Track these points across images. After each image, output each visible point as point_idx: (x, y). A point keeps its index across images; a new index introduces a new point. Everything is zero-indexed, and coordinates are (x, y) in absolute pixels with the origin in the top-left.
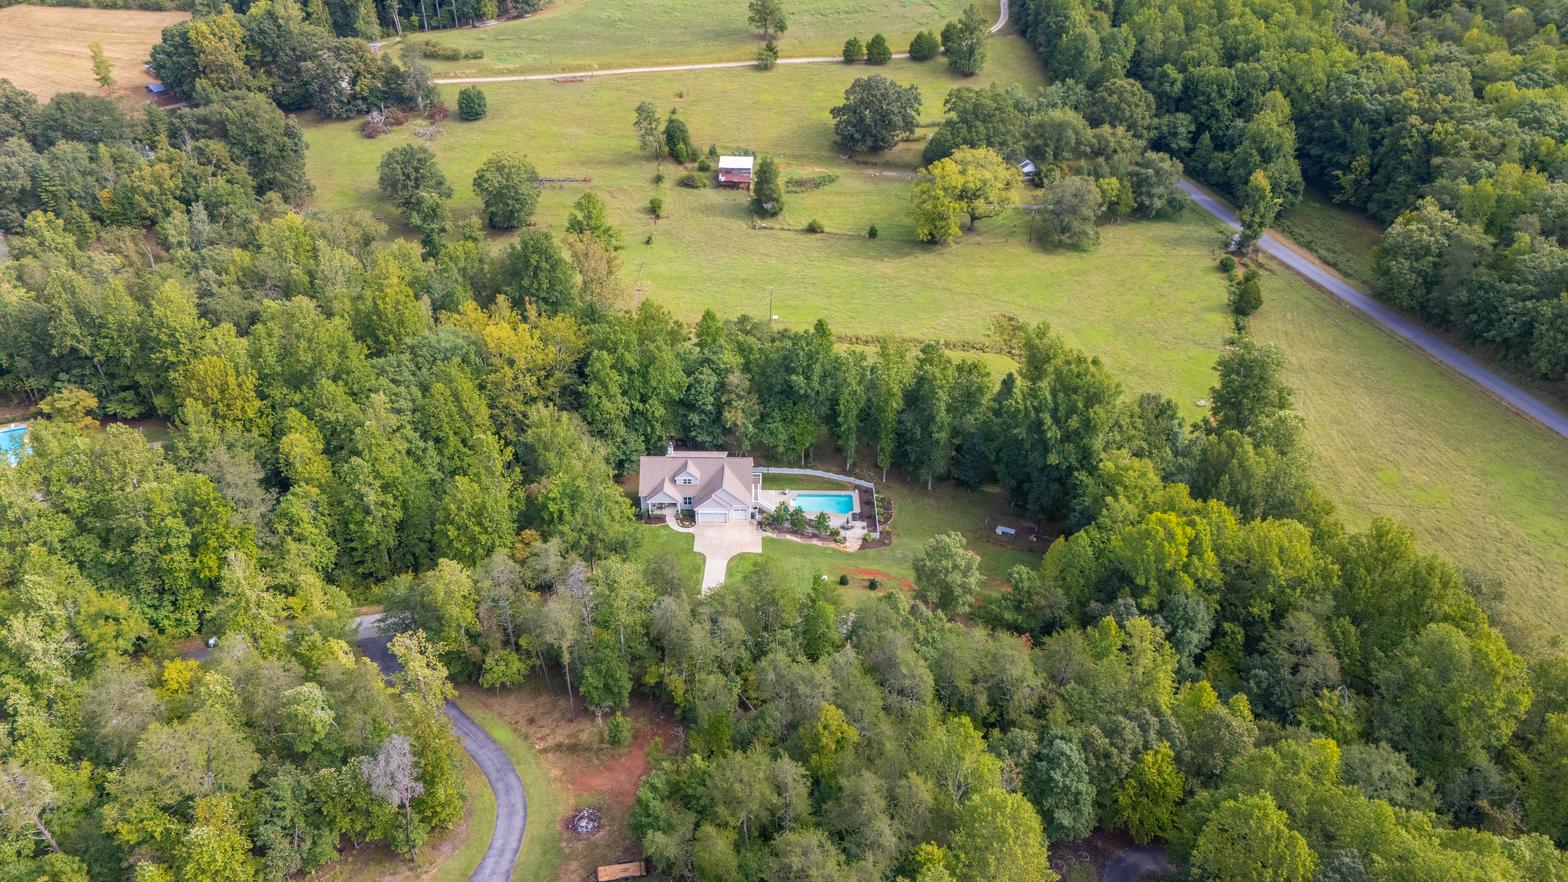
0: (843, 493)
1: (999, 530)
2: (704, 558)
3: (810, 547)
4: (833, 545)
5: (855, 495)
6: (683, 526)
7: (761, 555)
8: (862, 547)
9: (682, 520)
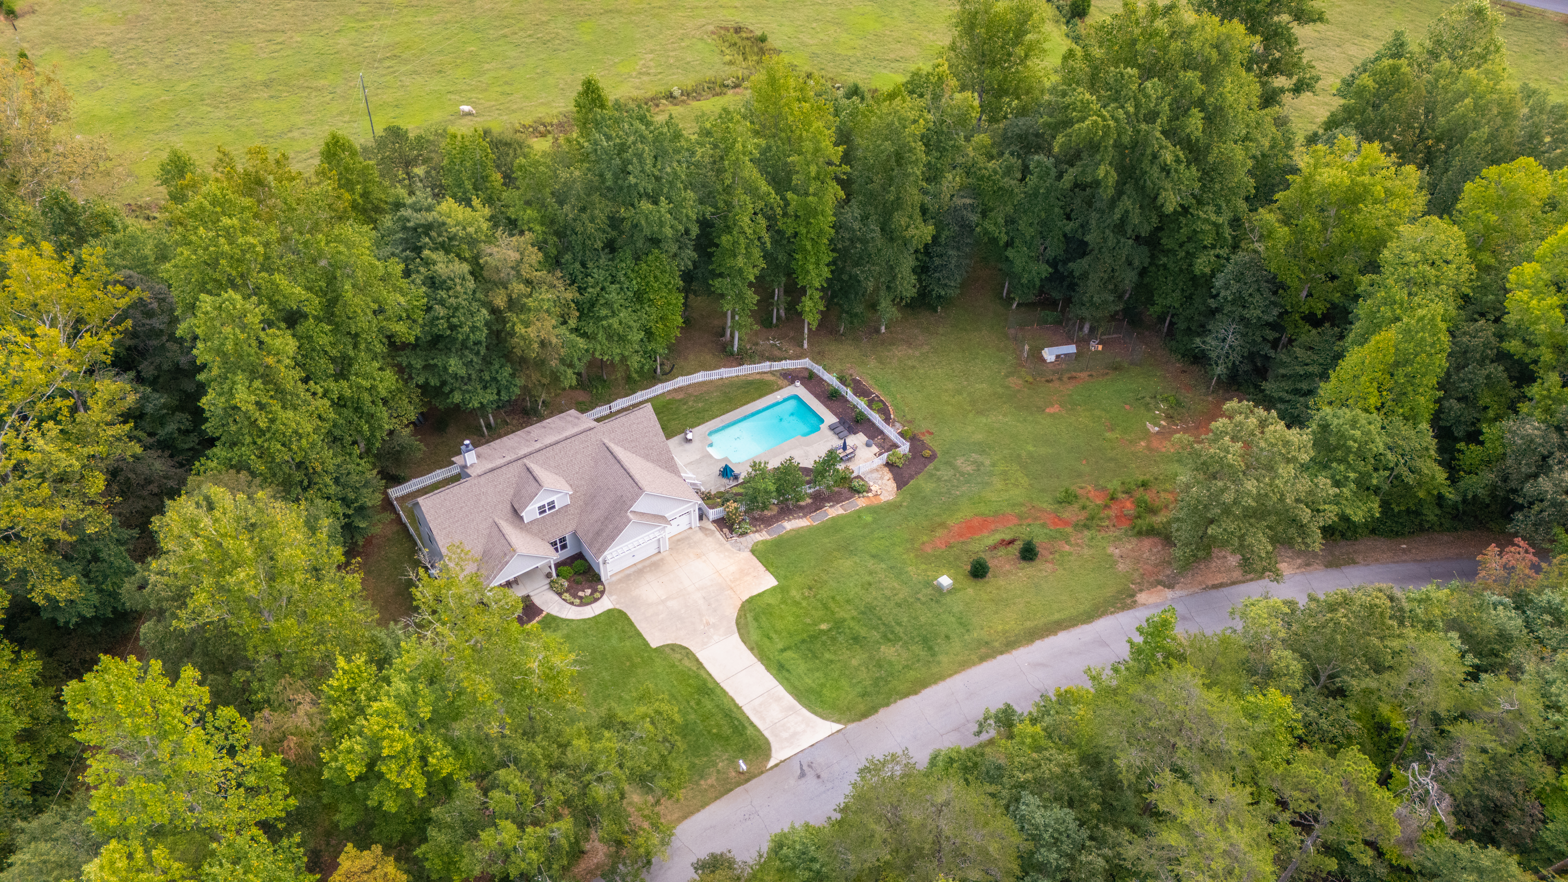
0: (778, 396)
1: (1049, 355)
2: (688, 653)
3: (835, 526)
4: (860, 502)
5: (799, 389)
6: (584, 602)
7: (781, 590)
8: (901, 482)
9: (572, 590)
